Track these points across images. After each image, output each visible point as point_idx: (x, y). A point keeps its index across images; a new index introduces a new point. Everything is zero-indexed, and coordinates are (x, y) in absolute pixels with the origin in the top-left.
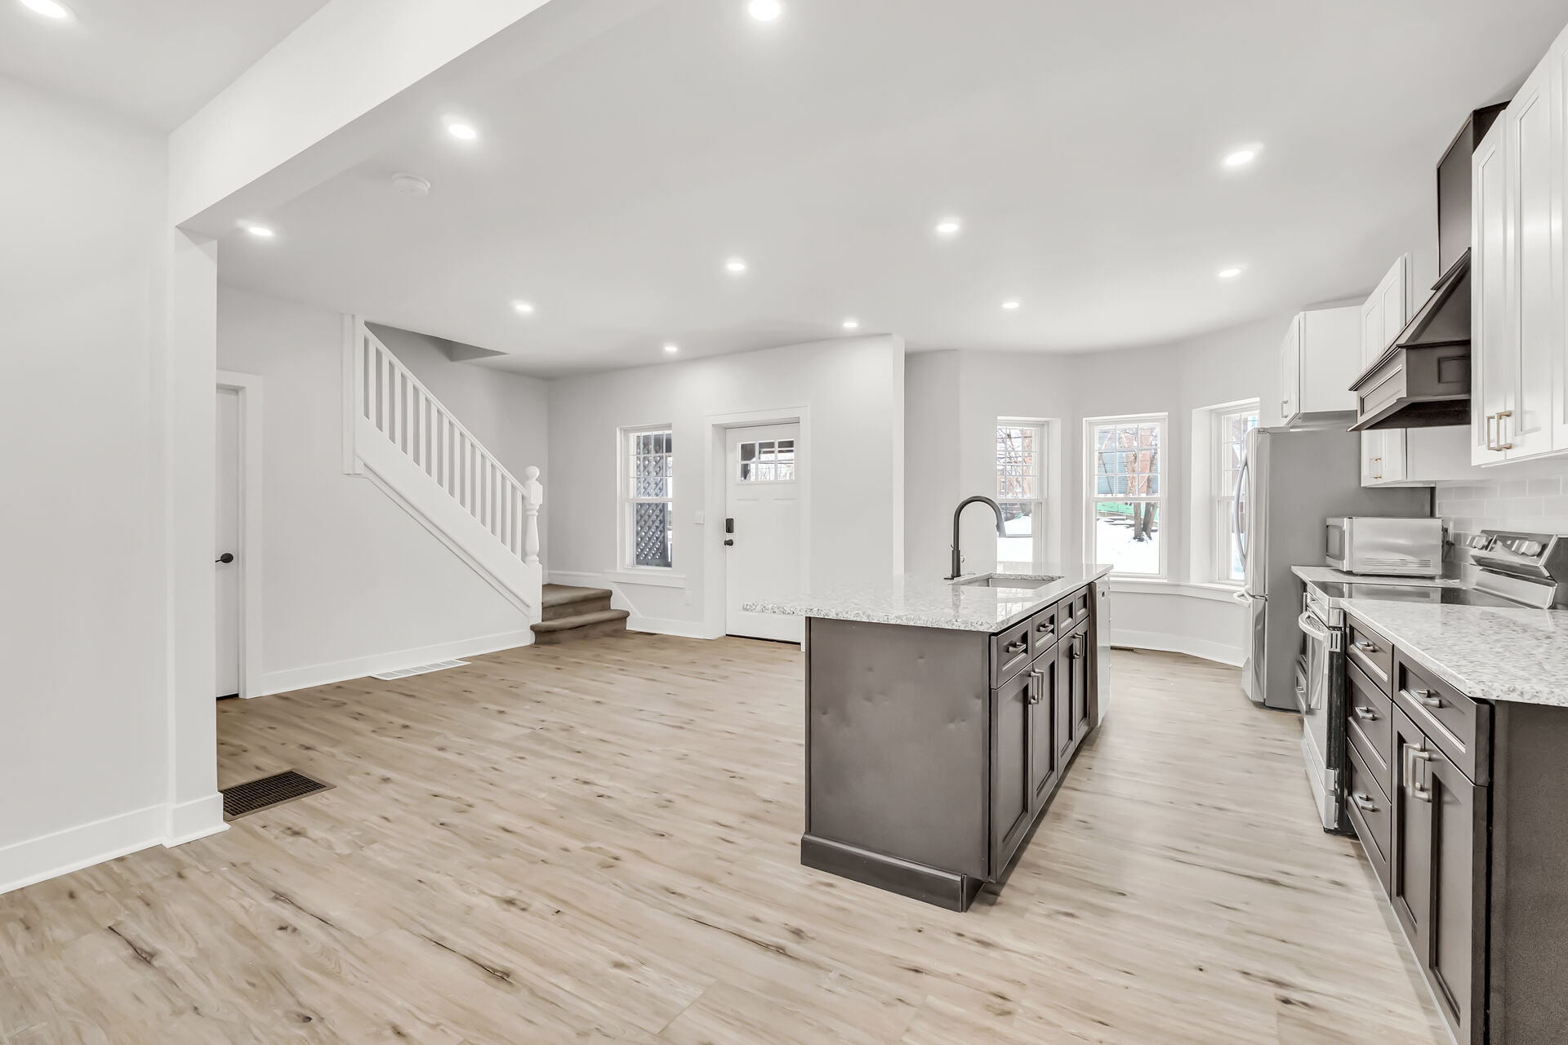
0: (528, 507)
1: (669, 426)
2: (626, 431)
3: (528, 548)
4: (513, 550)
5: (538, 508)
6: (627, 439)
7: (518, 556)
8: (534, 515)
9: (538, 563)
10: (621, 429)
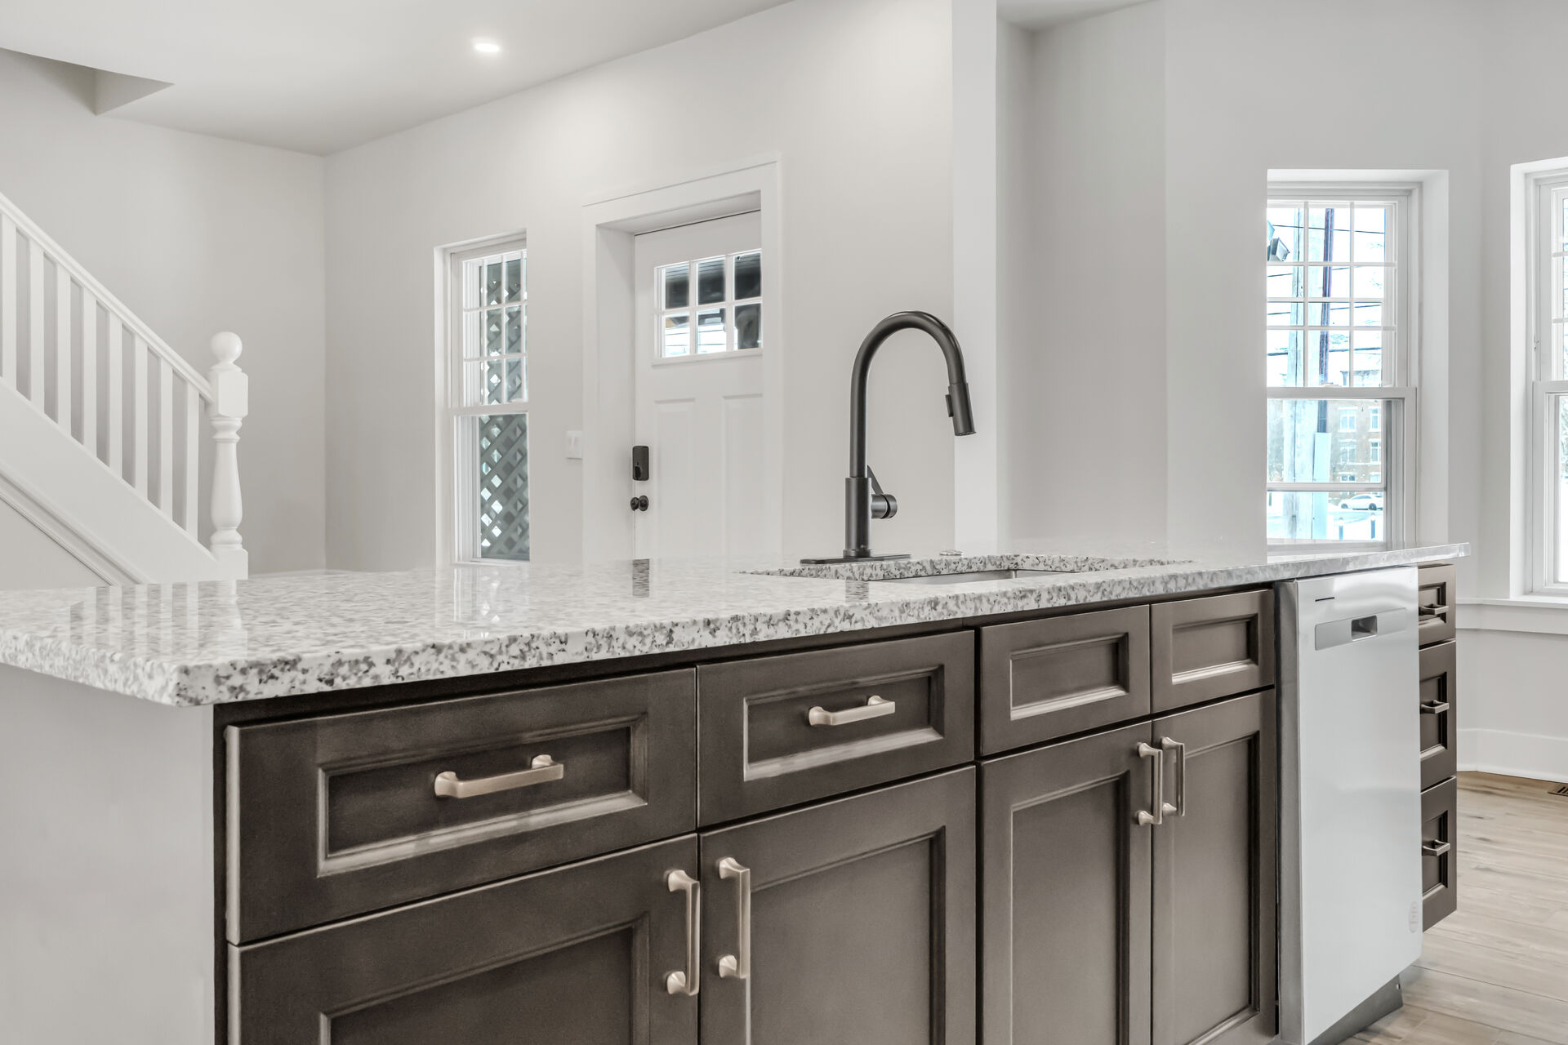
0: (217, 423)
1: (520, 240)
2: (456, 256)
3: (218, 515)
4: (179, 516)
5: (238, 424)
6: (458, 274)
7: (191, 533)
8: (227, 441)
9: (239, 547)
10: (445, 250)
